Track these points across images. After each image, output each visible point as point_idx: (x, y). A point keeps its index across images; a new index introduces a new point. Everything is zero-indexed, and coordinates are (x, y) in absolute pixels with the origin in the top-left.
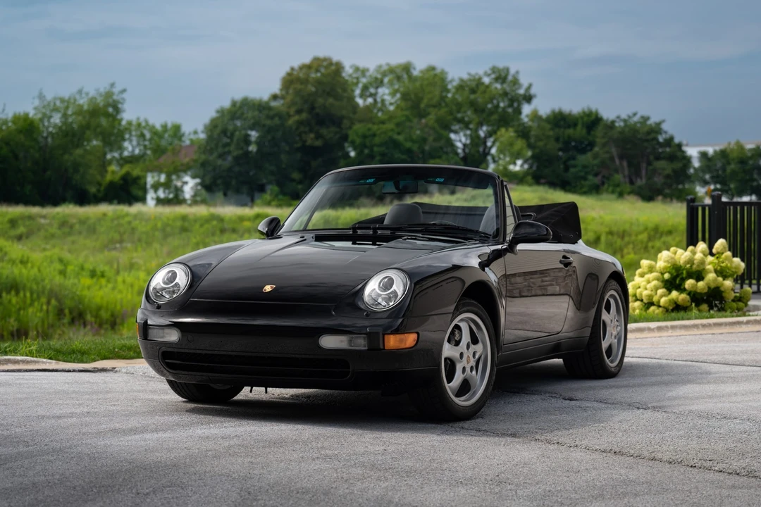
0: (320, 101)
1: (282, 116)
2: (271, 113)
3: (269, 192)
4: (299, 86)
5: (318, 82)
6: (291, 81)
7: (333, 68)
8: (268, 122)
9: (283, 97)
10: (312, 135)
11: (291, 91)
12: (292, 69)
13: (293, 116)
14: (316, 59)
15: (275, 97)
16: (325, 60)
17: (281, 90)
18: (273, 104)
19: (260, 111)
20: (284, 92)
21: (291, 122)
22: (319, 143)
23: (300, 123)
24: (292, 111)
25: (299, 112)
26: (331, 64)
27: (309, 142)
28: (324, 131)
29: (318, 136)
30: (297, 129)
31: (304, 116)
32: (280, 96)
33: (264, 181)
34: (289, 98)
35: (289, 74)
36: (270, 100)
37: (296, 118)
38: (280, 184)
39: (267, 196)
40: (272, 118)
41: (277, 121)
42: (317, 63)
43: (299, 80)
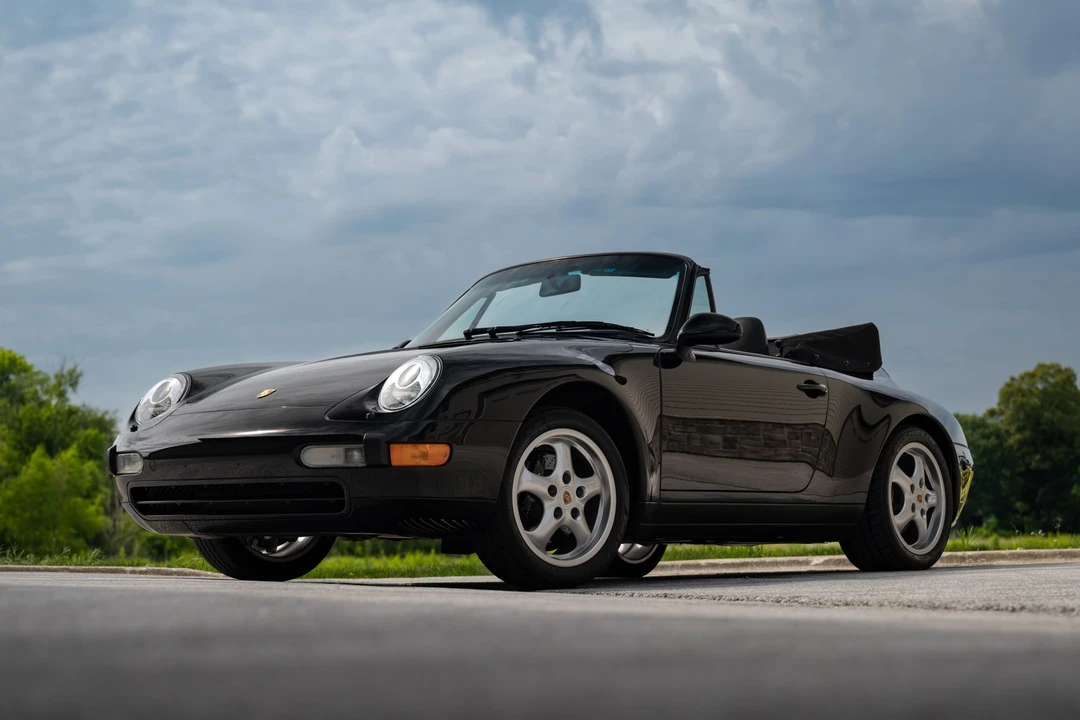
0: (1047, 415)
1: (998, 435)
2: (987, 431)
3: (984, 525)
4: (1020, 399)
5: (1044, 392)
6: (1009, 393)
7: (1063, 376)
8: (983, 442)
9: (1002, 413)
10: (1038, 457)
11: (1011, 406)
12: (1013, 379)
13: (1013, 434)
14: (1041, 366)
15: (992, 413)
16: (1052, 366)
17: (999, 404)
18: (991, 421)
19: (974, 429)
20: (1003, 407)
21: (1011, 441)
22: (1046, 466)
23: (1022, 443)
24: (1013, 429)
25: (1020, 430)
26: (1059, 371)
27: (1033, 465)
28: (1053, 452)
29: (1044, 459)
30: (1019, 449)
31: (1027, 433)
32: (998, 411)
33: (980, 512)
34: (1009, 413)
35: (1008, 385)
36: (985, 415)
37: (1018, 436)
38: (999, 516)
39: (983, 530)
40: (986, 437)
41: (993, 441)
42: (1044, 371)
43: (1020, 390)
